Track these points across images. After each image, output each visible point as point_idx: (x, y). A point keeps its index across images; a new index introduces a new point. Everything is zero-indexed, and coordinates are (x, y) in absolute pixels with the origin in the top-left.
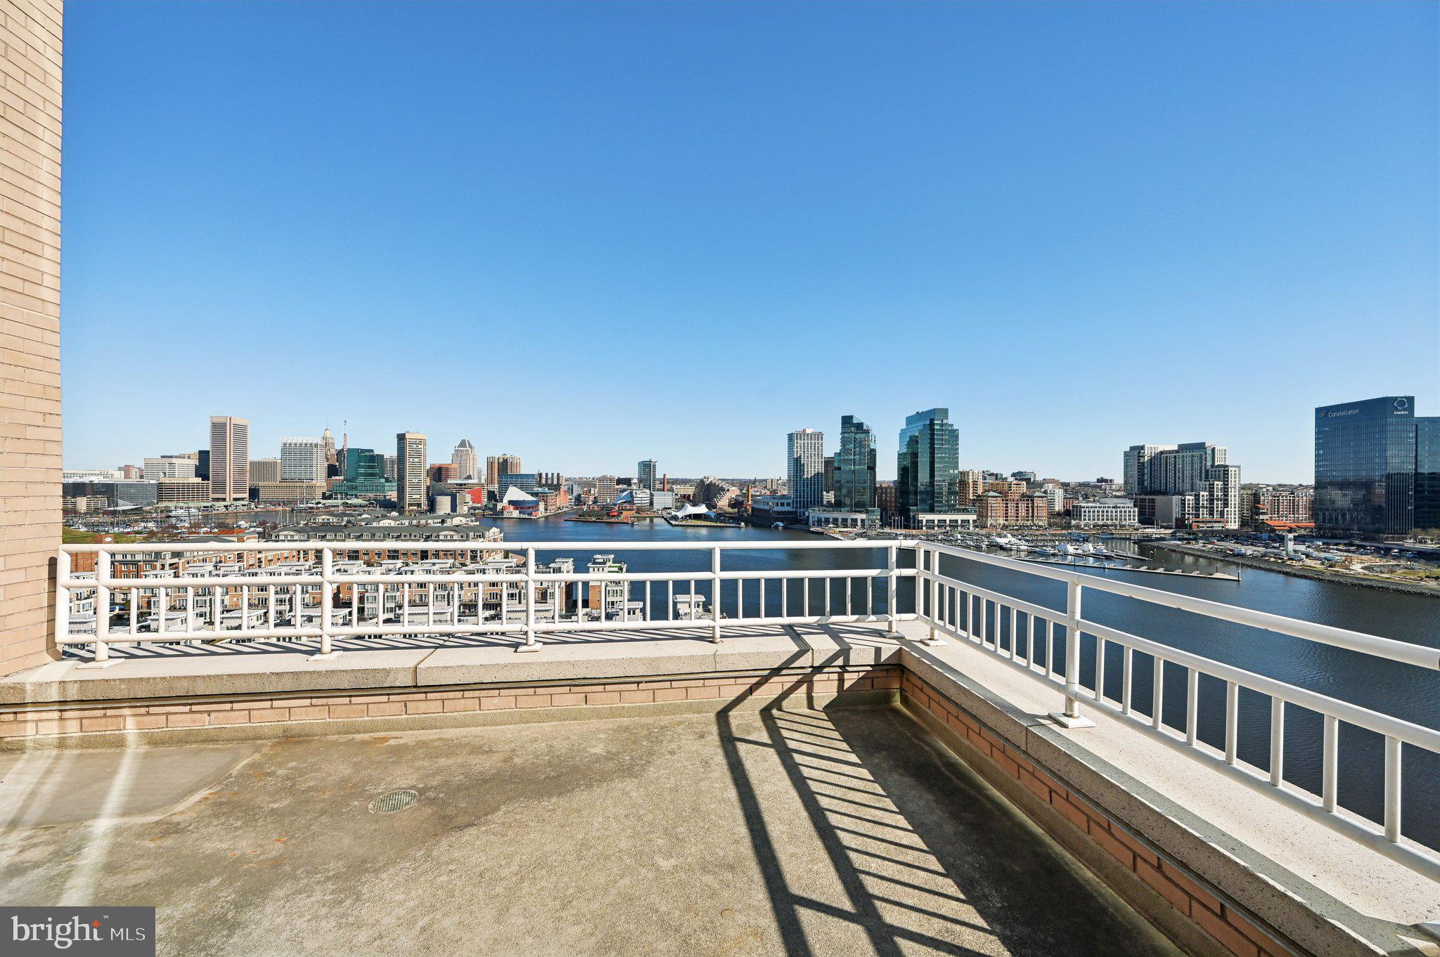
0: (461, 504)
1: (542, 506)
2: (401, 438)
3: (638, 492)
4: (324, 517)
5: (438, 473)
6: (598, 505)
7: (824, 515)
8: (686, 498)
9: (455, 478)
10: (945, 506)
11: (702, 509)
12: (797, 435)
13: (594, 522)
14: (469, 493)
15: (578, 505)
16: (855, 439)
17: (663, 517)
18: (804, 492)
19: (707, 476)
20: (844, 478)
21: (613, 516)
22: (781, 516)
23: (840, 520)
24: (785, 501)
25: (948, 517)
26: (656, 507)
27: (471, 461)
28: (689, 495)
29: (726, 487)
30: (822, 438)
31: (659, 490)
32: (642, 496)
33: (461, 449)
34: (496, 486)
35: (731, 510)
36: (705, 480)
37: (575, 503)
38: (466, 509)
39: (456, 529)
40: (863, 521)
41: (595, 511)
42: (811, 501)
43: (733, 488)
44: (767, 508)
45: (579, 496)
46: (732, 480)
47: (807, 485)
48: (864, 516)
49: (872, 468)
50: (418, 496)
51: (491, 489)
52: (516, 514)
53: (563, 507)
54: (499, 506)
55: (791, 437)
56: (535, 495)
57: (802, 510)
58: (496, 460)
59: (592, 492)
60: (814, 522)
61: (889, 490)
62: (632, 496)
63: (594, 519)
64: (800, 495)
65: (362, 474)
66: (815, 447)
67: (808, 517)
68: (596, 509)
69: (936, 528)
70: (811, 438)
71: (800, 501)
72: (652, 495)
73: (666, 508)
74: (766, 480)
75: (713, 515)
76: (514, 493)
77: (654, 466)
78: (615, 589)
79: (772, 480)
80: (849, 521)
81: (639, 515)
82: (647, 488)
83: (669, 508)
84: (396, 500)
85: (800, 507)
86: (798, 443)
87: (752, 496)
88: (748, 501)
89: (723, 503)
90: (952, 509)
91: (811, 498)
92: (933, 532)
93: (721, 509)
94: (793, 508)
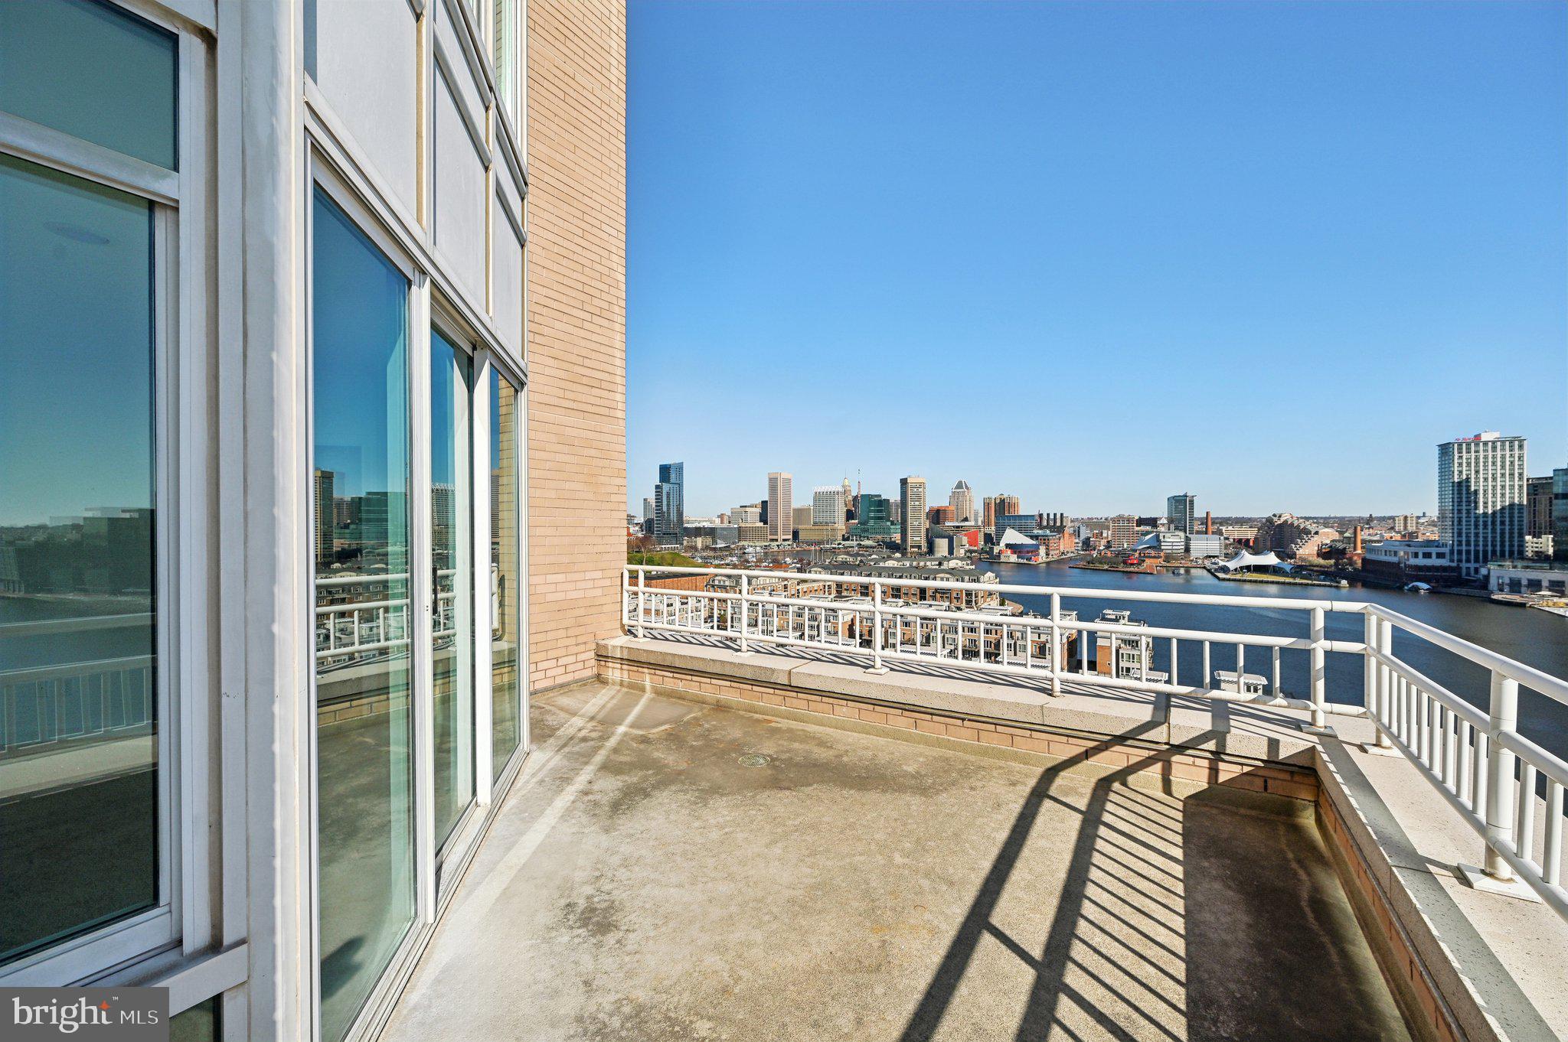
1: (1042, 550)
2: (904, 482)
3: (1167, 535)
4: (842, 556)
5: (937, 516)
6: (1112, 551)
7: (1528, 575)
8: (1243, 543)
9: (952, 521)
11: (1271, 559)
12: (1460, 445)
13: (1107, 570)
14: (965, 535)
15: (1086, 550)
17: (1204, 568)
18: (1477, 536)
19: (1277, 512)
21: (1132, 564)
22: (1421, 574)
24: (1434, 551)
26: (1194, 554)
27: (968, 503)
28: (1248, 540)
29: (1313, 528)
30: (1520, 446)
31: (1198, 532)
32: (1173, 541)
33: (958, 490)
34: (993, 528)
35: (1321, 561)
36: (1275, 519)
37: (1082, 547)
38: (962, 551)
39: (952, 571)
41: (1106, 557)
42: (1494, 552)
43: (1326, 530)
44: (1394, 559)
45: (1088, 539)
46: (1325, 518)
47: (1485, 525)
50: (918, 539)
51: (988, 531)
52: (1014, 558)
53: (1068, 552)
54: (996, 550)
55: (1445, 450)
56: (1036, 537)
57: (1472, 565)
58: (993, 501)
59: (1105, 535)
60: (1500, 586)
62: (1159, 541)
63: (1106, 567)
64: (1468, 541)
65: (872, 518)
66: (1503, 462)
67: (1487, 578)
68: (1109, 555)
70: (1496, 447)
71: (1468, 551)
72: (1188, 539)
73: (1210, 557)
74: (1393, 518)
75: (1288, 569)
76: (1012, 536)
77: (1192, 502)
78: (1131, 653)
79: (1406, 518)
81: (1168, 565)
82: (1181, 530)
83: (1214, 557)
84: (899, 542)
85: (1468, 561)
86: (1464, 457)
87: (1363, 541)
88: (1355, 549)
89: (1307, 551)
91: (1495, 546)
93: (1303, 559)
94: (1452, 561)
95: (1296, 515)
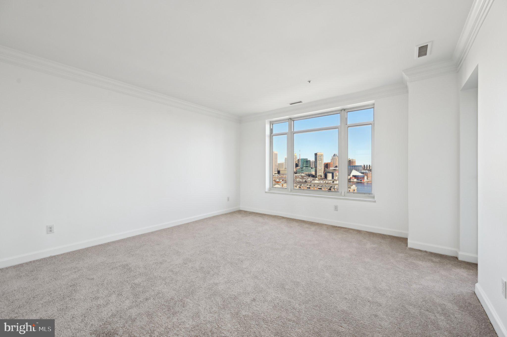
0: (335, 176)
1: (366, 178)
2: (316, 155)
5: (327, 166)
9: (332, 167)
14: (337, 172)
27: (337, 161)
33: (334, 157)
38: (337, 178)
50: (321, 173)
52: (356, 180)
56: (363, 173)
65: (304, 166)
76: (354, 173)
84: (314, 174)
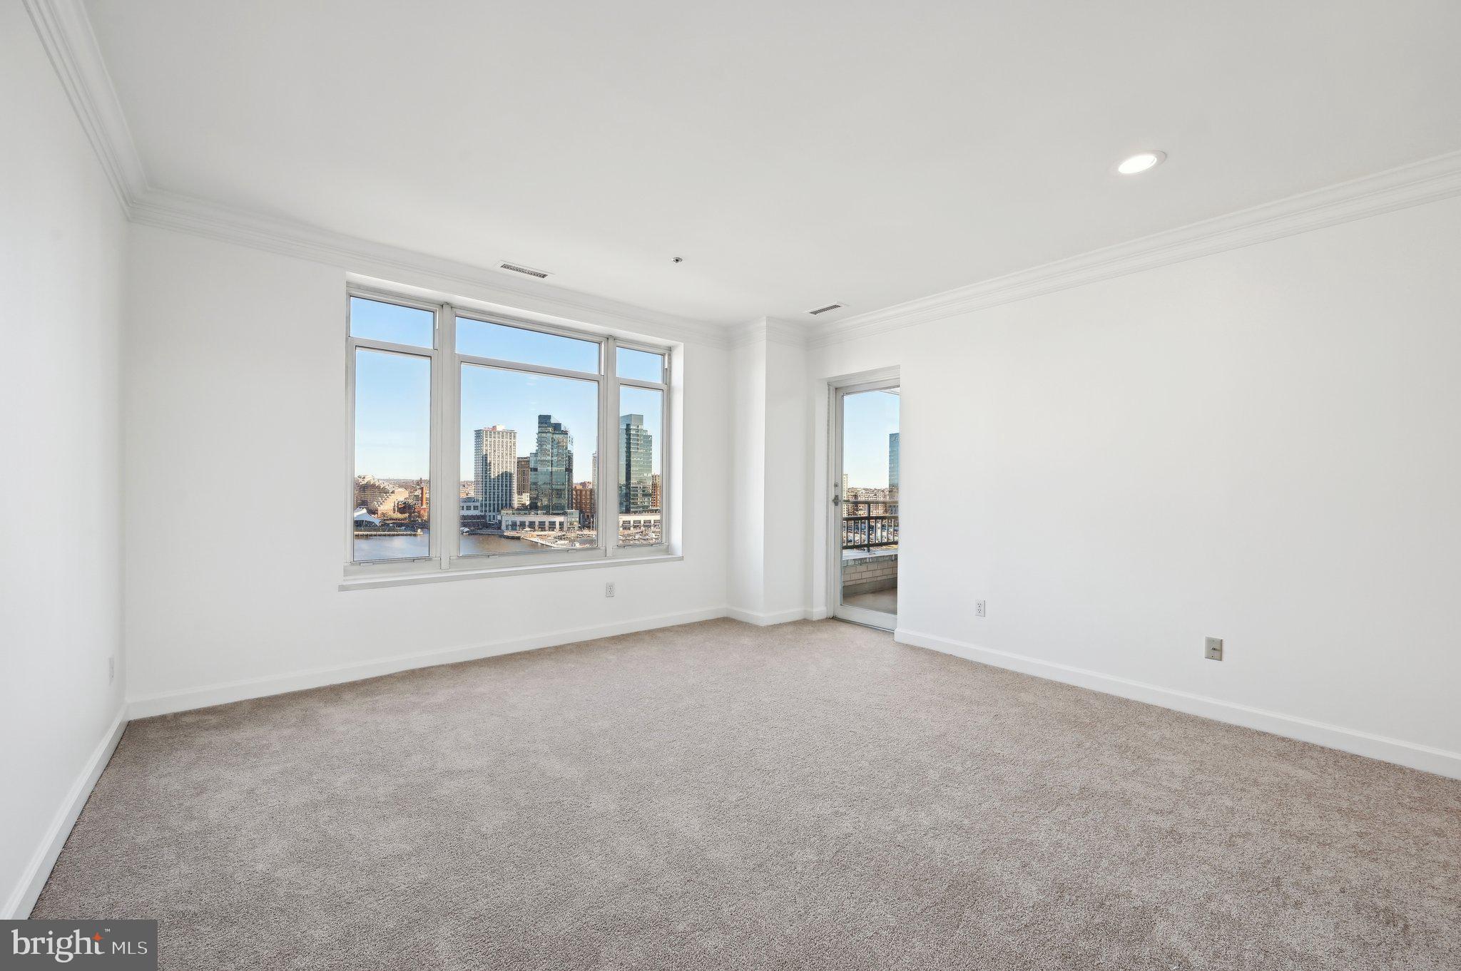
7: (518, 519)
10: (640, 507)
12: (486, 432)
16: (553, 440)
18: (494, 494)
20: (542, 479)
22: (467, 521)
23: (537, 524)
24: (472, 504)
25: (642, 518)
29: (390, 488)
30: (514, 437)
35: (399, 516)
36: (361, 480)
40: (561, 524)
42: (502, 504)
43: (400, 490)
47: (498, 487)
48: (561, 519)
49: (569, 470)
55: (479, 435)
57: (492, 514)
60: (507, 526)
61: (584, 493)
64: (490, 497)
66: (507, 446)
67: (500, 522)
69: (632, 528)
70: (503, 436)
71: (490, 504)
80: (547, 524)
85: (490, 511)
86: (487, 441)
87: (427, 499)
88: (422, 505)
89: (387, 507)
90: (646, 510)
91: (502, 500)
92: (629, 532)
93: (384, 514)
94: (482, 511)
95: (377, 477)
